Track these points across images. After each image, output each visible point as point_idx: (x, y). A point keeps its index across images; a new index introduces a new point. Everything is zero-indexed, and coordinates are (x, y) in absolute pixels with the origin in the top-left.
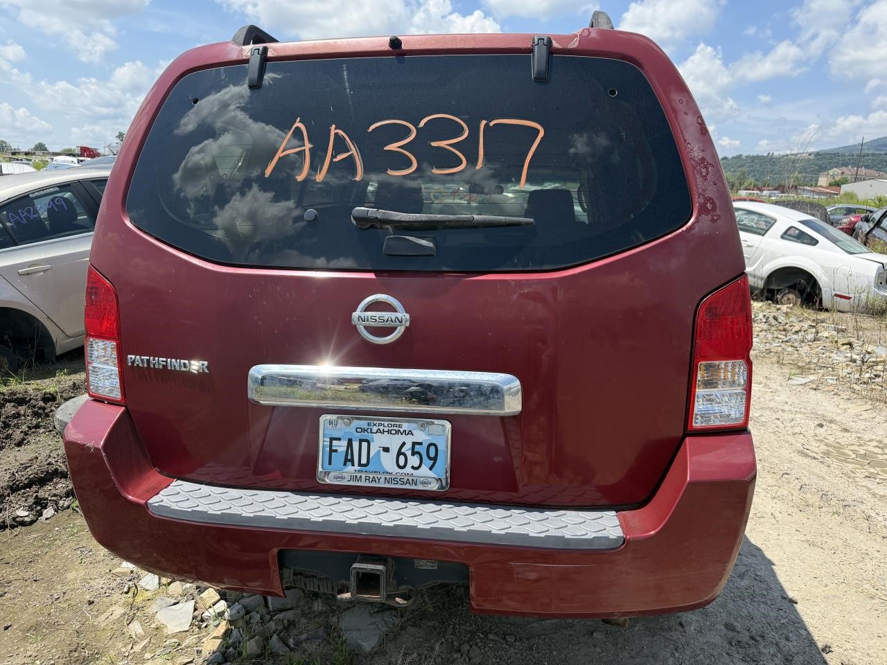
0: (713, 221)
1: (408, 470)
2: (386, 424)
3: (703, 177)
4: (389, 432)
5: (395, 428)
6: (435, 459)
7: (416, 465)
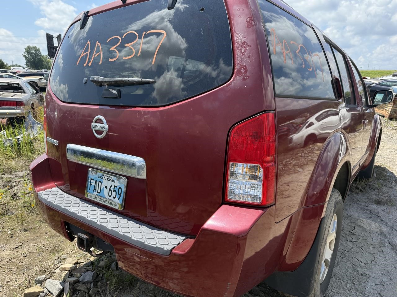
0: (244, 79)
1: (111, 198)
2: (107, 175)
3: (242, 53)
4: (108, 179)
5: (109, 178)
6: (120, 195)
7: (114, 197)
